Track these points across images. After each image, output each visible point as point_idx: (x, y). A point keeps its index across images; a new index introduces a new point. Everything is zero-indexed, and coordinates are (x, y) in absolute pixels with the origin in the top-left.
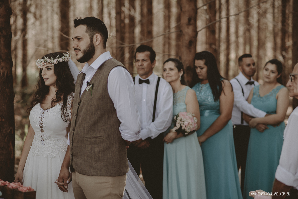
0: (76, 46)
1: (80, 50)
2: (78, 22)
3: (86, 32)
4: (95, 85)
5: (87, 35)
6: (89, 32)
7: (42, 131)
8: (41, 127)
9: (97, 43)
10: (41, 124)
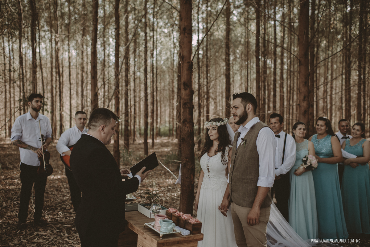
0: (234, 113)
1: (237, 116)
2: (235, 96)
3: (241, 102)
4: (247, 141)
5: (242, 105)
6: (243, 102)
7: (209, 171)
8: (208, 169)
9: (249, 110)
10: (208, 167)
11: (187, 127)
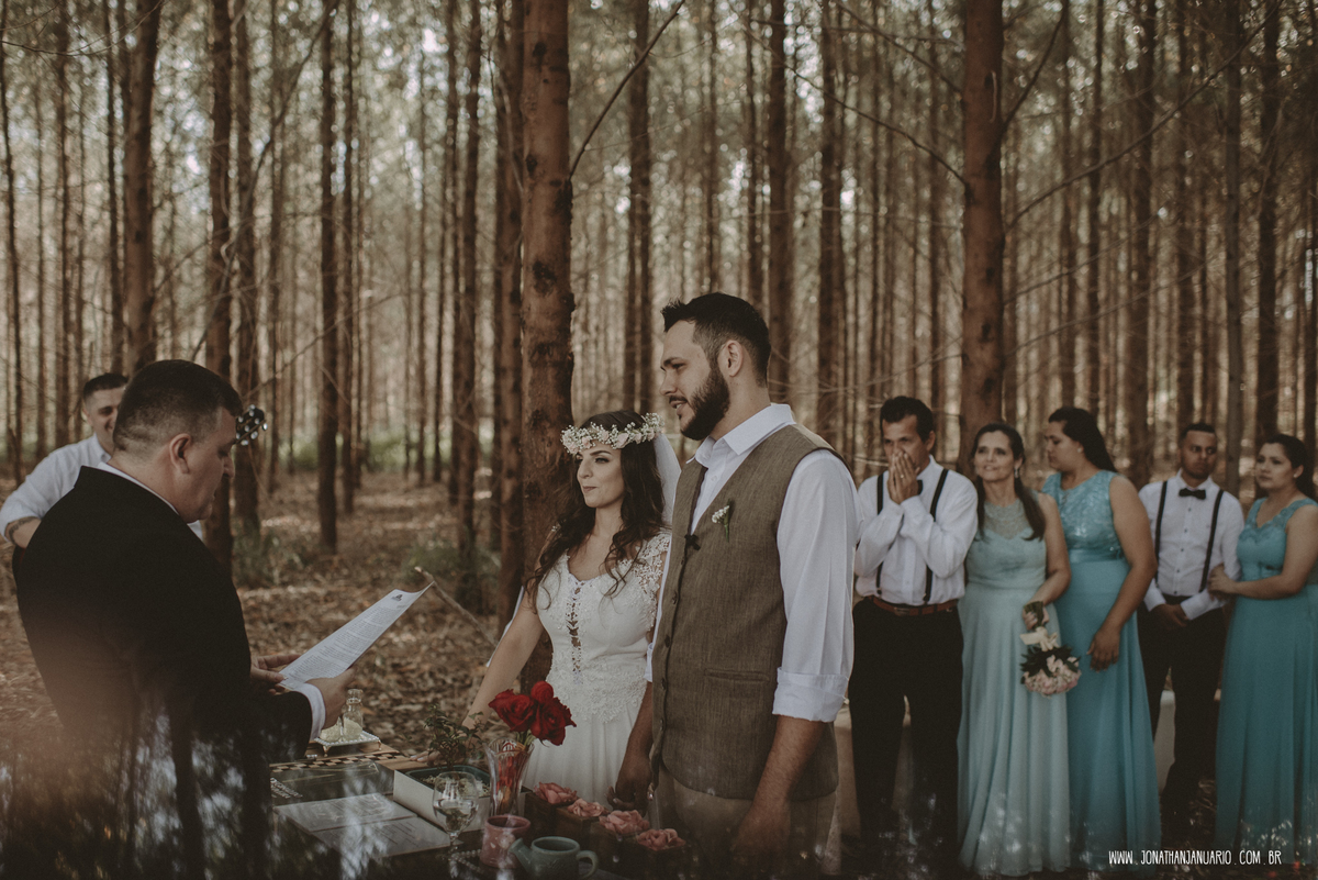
0: (671, 389)
1: (684, 400)
2: (674, 314)
3: (695, 339)
5: (699, 348)
6: (703, 338)
7: (575, 643)
8: (573, 632)
9: (733, 370)
10: (573, 623)
11: (550, 443)
